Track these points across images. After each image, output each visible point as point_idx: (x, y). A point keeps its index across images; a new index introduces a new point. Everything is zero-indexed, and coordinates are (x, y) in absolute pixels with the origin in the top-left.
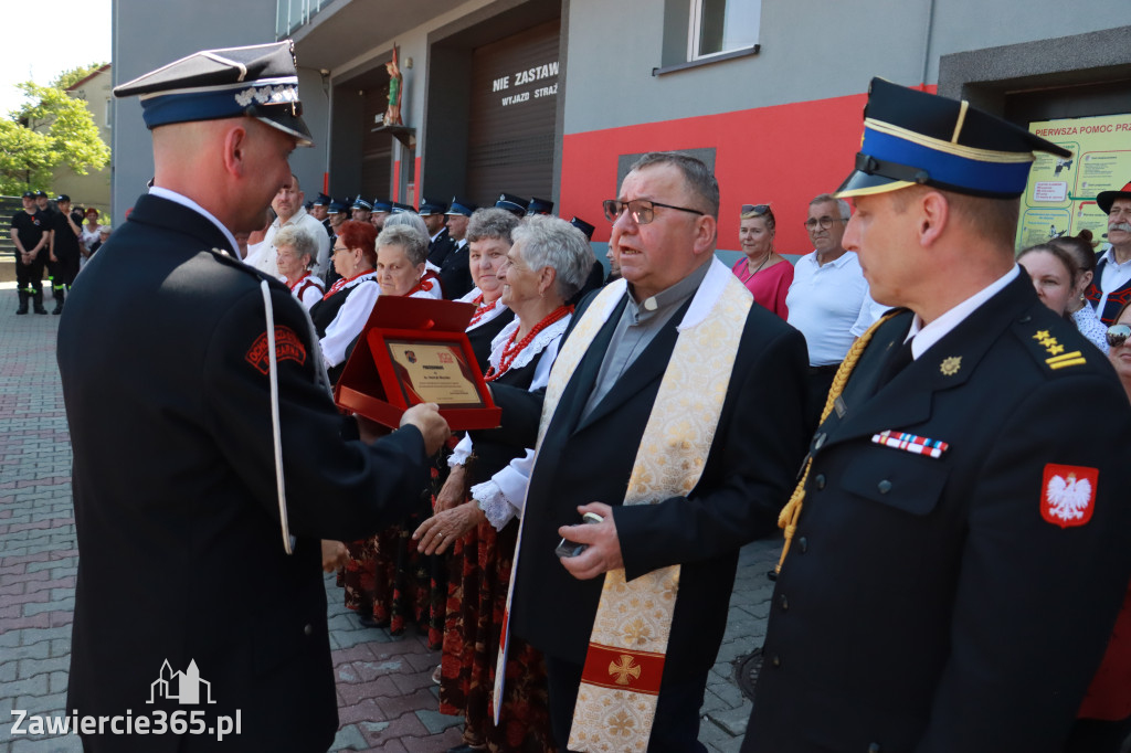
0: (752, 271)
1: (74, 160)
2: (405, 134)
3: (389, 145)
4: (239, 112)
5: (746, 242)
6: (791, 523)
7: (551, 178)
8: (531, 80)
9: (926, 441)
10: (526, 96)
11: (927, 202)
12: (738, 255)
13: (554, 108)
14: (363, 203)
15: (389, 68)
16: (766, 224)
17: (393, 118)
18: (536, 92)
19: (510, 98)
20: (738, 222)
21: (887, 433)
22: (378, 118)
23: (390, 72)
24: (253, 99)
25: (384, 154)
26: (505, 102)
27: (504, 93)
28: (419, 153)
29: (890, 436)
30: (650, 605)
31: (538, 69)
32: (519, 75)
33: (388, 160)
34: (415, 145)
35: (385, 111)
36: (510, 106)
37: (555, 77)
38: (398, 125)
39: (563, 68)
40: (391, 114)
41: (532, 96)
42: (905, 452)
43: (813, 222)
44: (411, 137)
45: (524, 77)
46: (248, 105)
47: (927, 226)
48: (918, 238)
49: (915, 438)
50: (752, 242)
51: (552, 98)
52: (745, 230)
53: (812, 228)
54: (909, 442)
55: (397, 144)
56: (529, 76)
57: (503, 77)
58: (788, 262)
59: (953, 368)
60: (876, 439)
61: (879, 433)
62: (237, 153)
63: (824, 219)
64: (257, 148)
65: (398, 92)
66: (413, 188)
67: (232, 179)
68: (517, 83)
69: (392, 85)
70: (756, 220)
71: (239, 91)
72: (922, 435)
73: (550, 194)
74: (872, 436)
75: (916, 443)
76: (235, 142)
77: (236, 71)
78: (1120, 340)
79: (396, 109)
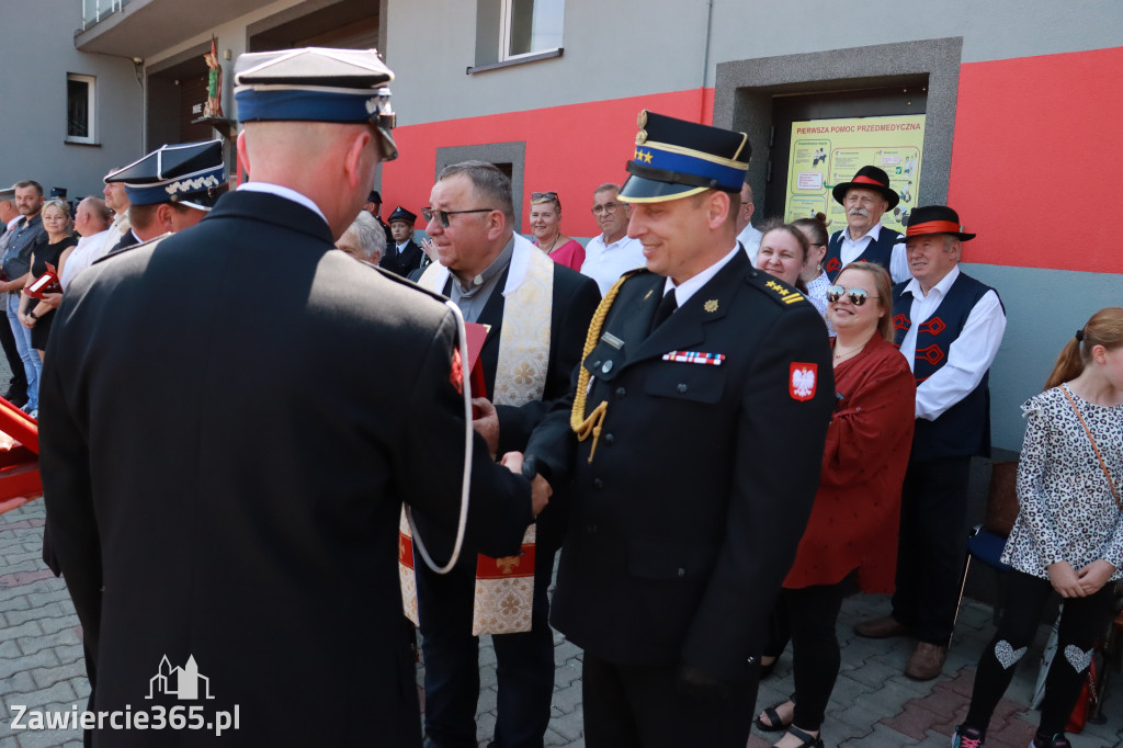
2: (225, 126)
4: (365, 119)
5: (537, 225)
11: (714, 199)
15: (208, 59)
16: (554, 208)
17: (213, 110)
21: (674, 353)
23: (209, 64)
24: (377, 108)
29: (677, 354)
38: (219, 116)
40: (212, 107)
43: (599, 208)
44: (232, 129)
46: (374, 113)
47: (712, 214)
48: (708, 223)
50: (543, 225)
52: (536, 214)
53: (598, 214)
58: (574, 241)
59: (714, 307)
60: (666, 358)
61: (667, 353)
63: (609, 205)
65: (218, 83)
69: (211, 77)
70: (546, 205)
71: (369, 98)
74: (662, 356)
78: (837, 297)
79: (216, 100)
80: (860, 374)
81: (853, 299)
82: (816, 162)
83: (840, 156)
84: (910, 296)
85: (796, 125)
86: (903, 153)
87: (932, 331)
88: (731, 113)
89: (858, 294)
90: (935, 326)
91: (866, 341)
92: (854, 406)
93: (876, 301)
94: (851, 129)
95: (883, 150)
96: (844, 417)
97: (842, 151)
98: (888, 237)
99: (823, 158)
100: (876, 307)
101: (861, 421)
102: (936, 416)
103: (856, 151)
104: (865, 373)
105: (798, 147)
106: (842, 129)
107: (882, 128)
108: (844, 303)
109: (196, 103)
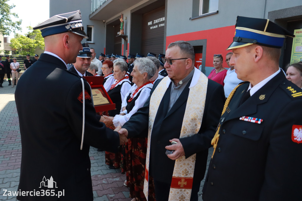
0: (217, 72)
1: (41, 46)
2: (125, 37)
3: (121, 40)
4: (67, 31)
5: (215, 65)
6: (215, 144)
7: (163, 48)
8: (158, 22)
9: (256, 119)
10: (157, 26)
11: (256, 49)
12: (212, 68)
13: (164, 29)
14: (113, 56)
15: (120, 20)
16: (220, 60)
18: (159, 25)
19: (152, 27)
20: (213, 59)
21: (244, 117)
22: (118, 33)
23: (121, 21)
24: (70, 27)
25: (120, 43)
26: (151, 28)
27: (151, 26)
28: (129, 42)
29: (245, 118)
30: (188, 164)
31: (160, 19)
32: (155, 21)
33: (121, 44)
34: (127, 40)
35: (119, 31)
36: (153, 29)
37: (164, 21)
38: (123, 35)
39: (166, 19)
40: (121, 32)
41: (158, 26)
42: (250, 122)
43: (227, 60)
44: (127, 38)
45: (156, 21)
46: (69, 29)
47: (256, 56)
48: (254, 60)
49: (253, 118)
50: (216, 65)
51: (163, 26)
52: (215, 61)
53: (227, 62)
54: (251, 119)
55: (123, 40)
56: (157, 21)
57: (151, 21)
58: (226, 70)
59: (263, 98)
60: (241, 119)
61: (241, 117)
62: (67, 42)
63: (230, 59)
64: (72, 40)
65: (123, 26)
66: (127, 51)
67: (66, 49)
68: (154, 23)
69: (121, 24)
70: (217, 59)
71: (66, 25)
72: (255, 117)
73: (163, 52)
74: (239, 118)
75: (253, 119)
76: (66, 39)
77: (65, 20)
79: (122, 30)
109: (118, 32)
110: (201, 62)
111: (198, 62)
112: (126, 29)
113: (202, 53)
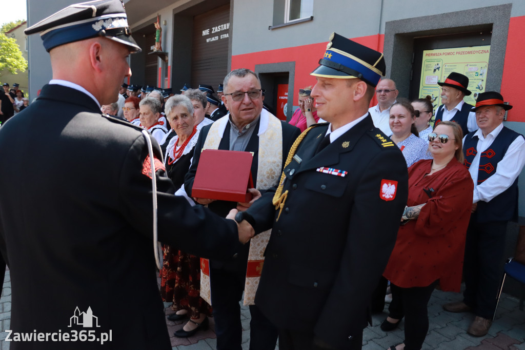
2: (163, 55)
3: (157, 60)
4: (96, 34)
6: (282, 202)
8: (219, 31)
10: (217, 38)
11: (359, 85)
13: (228, 43)
15: (155, 25)
17: (158, 48)
18: (221, 36)
19: (210, 39)
21: (322, 168)
22: (152, 48)
23: (156, 27)
24: (102, 26)
25: (155, 64)
26: (208, 40)
27: (207, 37)
28: (170, 64)
29: (324, 169)
31: (222, 26)
32: (214, 28)
33: (156, 67)
34: (168, 60)
35: (154, 44)
36: (210, 43)
37: (228, 29)
38: (160, 51)
39: (231, 25)
40: (157, 46)
41: (219, 38)
44: (166, 57)
45: (216, 30)
46: (100, 30)
51: (227, 39)
55: (160, 60)
56: (218, 29)
57: (207, 29)
59: (347, 145)
60: (318, 170)
62: (98, 58)
64: (109, 54)
65: (160, 36)
66: (167, 80)
67: (97, 73)
68: (213, 32)
69: (157, 33)
74: (316, 169)
76: (95, 52)
78: (433, 139)
79: (159, 44)
80: (444, 178)
81: (442, 140)
82: (435, 70)
83: (447, 67)
84: (477, 138)
85: (425, 52)
86: (479, 65)
87: (488, 156)
88: (392, 46)
89: (444, 137)
90: (490, 154)
91: (448, 162)
92: (439, 195)
93: (453, 141)
94: (453, 54)
95: (469, 64)
96: (433, 201)
97: (448, 65)
98: (467, 108)
99: (438, 68)
100: (453, 144)
101: (442, 203)
102: (489, 200)
103: (455, 64)
104: (446, 178)
105: (426, 63)
106: (449, 54)
107: (469, 53)
108: (436, 142)
109: (152, 45)
110: (286, 98)
111: (282, 98)
112: (166, 41)
113: (288, 84)
